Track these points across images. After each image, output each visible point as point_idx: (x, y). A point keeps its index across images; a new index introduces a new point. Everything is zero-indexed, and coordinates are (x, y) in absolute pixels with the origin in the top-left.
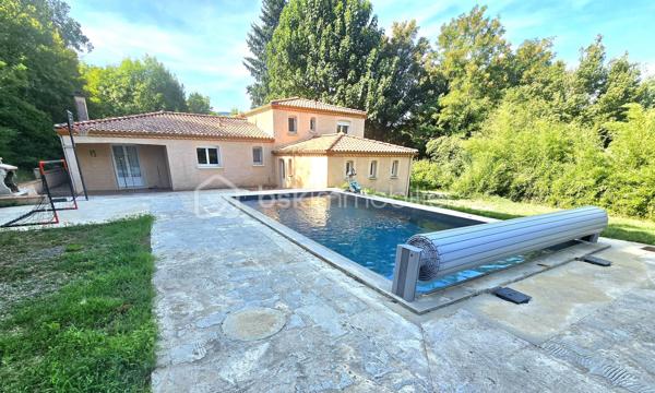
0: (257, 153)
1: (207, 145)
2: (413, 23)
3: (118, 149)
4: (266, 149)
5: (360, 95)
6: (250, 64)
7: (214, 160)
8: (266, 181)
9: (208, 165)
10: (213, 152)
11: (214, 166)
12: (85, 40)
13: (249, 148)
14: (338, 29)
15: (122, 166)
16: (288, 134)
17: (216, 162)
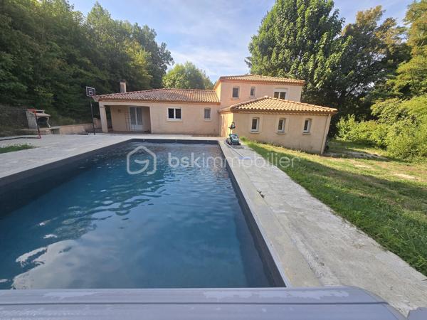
0: (207, 112)
1: (175, 107)
2: (379, 8)
3: (132, 108)
4: (213, 109)
5: (310, 70)
6: (248, 61)
7: (179, 116)
8: (212, 131)
9: (175, 119)
10: (179, 111)
11: (178, 119)
12: (172, 59)
13: (201, 109)
14: (299, 25)
15: (133, 117)
16: (232, 100)
17: (180, 117)
